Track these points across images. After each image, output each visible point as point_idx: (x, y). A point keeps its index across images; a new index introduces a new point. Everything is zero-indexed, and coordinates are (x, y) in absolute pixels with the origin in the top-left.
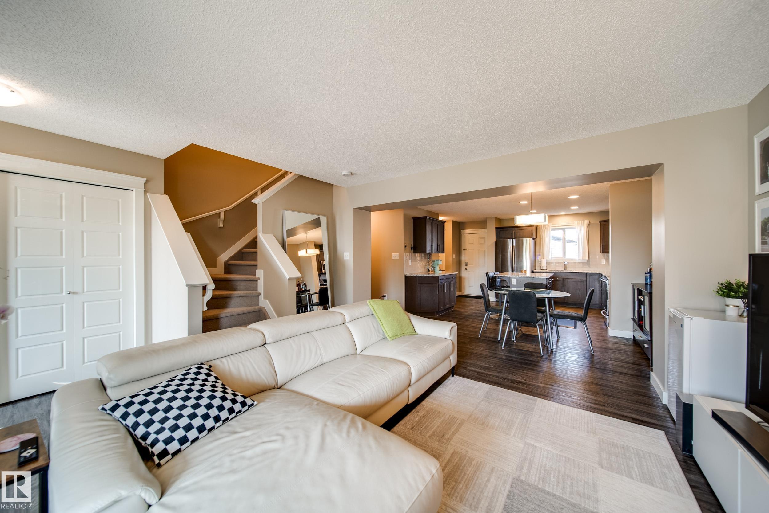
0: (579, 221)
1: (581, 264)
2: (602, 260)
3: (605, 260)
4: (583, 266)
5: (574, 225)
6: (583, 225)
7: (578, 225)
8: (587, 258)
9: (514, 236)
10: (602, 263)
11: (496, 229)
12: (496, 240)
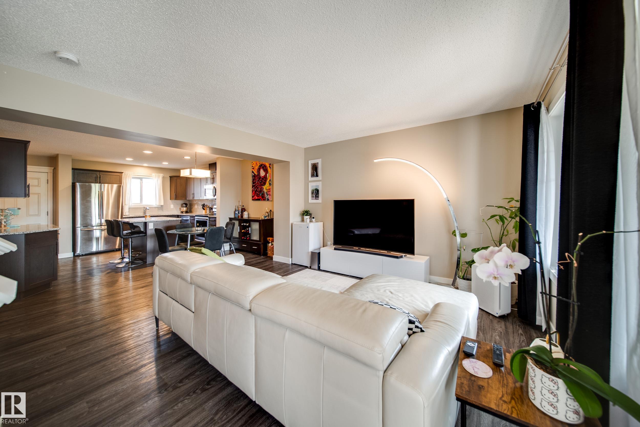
0: (156, 174)
1: (157, 208)
2: (171, 205)
3: (173, 205)
4: (158, 210)
5: (152, 176)
6: (159, 177)
7: (155, 176)
8: (162, 204)
9: (98, 180)
10: (171, 208)
11: (73, 170)
12: (72, 183)
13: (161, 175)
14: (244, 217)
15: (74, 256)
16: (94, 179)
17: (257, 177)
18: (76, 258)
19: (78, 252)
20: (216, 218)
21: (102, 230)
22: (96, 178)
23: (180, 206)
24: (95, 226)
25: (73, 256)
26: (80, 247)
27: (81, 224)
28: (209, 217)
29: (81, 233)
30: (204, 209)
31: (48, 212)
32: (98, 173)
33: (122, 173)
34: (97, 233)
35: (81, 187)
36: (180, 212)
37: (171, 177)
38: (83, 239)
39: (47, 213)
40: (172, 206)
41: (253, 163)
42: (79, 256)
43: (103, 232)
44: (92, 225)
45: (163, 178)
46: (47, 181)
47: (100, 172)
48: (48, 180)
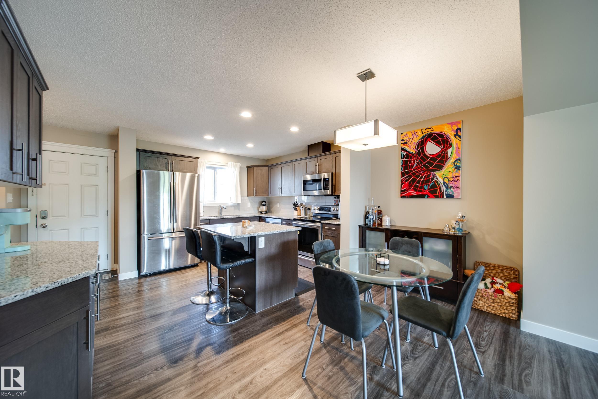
0: (233, 163)
1: (233, 207)
2: (247, 203)
5: (228, 166)
6: (235, 167)
7: (232, 166)
8: (239, 202)
9: (170, 168)
10: (248, 206)
11: (138, 152)
12: (137, 171)
13: (238, 165)
14: (383, 224)
15: (141, 277)
16: (164, 165)
17: (415, 156)
18: (142, 280)
19: (145, 271)
20: (340, 225)
21: (173, 239)
22: (167, 163)
23: (257, 205)
24: (164, 233)
25: (137, 276)
26: (147, 263)
27: (148, 231)
28: (322, 223)
29: (148, 242)
30: (296, 209)
31: (108, 211)
32: (169, 157)
33: (197, 158)
34: (166, 244)
35: (148, 175)
36: (257, 212)
37: (248, 167)
38: (150, 252)
39: (107, 213)
40: (249, 205)
41: (404, 134)
42: (145, 276)
43: (173, 241)
44: (161, 231)
45: (241, 168)
46: (107, 169)
47: (171, 156)
48: (108, 167)
